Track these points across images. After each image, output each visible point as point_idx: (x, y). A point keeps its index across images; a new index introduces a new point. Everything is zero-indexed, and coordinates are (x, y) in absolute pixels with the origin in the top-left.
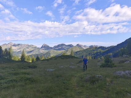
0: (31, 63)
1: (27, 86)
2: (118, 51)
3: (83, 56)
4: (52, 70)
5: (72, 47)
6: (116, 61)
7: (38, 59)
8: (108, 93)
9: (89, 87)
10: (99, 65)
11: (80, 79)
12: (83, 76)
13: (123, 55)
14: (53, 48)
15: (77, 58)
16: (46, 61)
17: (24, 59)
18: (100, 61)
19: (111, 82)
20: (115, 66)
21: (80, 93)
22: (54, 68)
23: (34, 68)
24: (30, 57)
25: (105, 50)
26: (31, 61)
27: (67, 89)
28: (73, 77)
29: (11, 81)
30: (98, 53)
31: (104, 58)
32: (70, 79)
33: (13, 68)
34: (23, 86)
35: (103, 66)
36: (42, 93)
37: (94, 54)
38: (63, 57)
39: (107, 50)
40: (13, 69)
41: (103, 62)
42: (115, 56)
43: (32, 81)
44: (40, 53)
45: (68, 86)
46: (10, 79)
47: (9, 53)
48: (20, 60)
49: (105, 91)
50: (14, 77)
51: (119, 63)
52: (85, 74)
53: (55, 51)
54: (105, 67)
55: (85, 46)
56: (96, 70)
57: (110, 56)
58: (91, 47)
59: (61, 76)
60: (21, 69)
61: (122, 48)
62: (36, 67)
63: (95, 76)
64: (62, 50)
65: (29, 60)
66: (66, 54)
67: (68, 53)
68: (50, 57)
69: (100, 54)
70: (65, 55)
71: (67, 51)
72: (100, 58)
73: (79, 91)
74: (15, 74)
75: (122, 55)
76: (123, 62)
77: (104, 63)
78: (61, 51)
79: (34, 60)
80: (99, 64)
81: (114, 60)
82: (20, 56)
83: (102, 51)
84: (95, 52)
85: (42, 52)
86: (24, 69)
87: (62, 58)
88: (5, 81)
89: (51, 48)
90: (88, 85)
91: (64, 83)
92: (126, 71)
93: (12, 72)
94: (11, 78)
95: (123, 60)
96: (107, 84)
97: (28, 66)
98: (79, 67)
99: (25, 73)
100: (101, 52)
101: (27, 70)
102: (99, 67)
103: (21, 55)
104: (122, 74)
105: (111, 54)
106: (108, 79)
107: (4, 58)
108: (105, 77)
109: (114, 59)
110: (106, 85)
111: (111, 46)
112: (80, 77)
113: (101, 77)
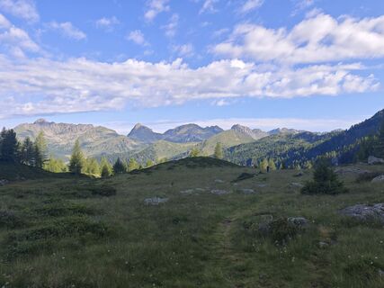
0: (99, 179)
1: (87, 248)
2: (353, 146)
3: (250, 160)
4: (159, 200)
5: (217, 133)
6: (346, 174)
7: (119, 167)
8: (323, 270)
9: (268, 253)
10: (298, 187)
11: (242, 229)
12: (249, 220)
13: (369, 159)
14: (165, 137)
15: (232, 165)
16: (143, 175)
17: (79, 167)
18: (300, 175)
19: (334, 237)
20: (346, 191)
21: (239, 271)
22: (165, 197)
23: (107, 195)
24: (95, 162)
25: (316, 143)
26: (98, 175)
27: (205, 259)
28: (220, 224)
29: (42, 231)
30: (295, 150)
31: (314, 167)
32: (213, 228)
33: (46, 194)
34: (76, 249)
35: (308, 190)
36: (129, 268)
37: (284, 155)
38: (191, 163)
39: (322, 141)
40: (46, 199)
41: (310, 178)
42: (346, 159)
43: (102, 234)
44: (127, 151)
45: (205, 248)
46: (40, 228)
47: (37, 149)
48: (67, 170)
49: (315, 263)
50: (50, 223)
51: (358, 181)
52: (257, 215)
53: (170, 144)
54: (316, 193)
55: (256, 131)
56: (288, 203)
57: (330, 159)
58: (275, 133)
59: (186, 220)
60: (70, 198)
61: (366, 138)
62: (115, 191)
63: (286, 219)
64: (190, 141)
65: (92, 171)
66: (202, 155)
67: (208, 152)
68: (154, 163)
69: (302, 154)
70: (198, 156)
71: (205, 145)
72: (302, 168)
73: (240, 264)
74: (53, 213)
75: (364, 159)
76: (368, 178)
77: (313, 181)
78: (186, 145)
79: (107, 173)
80: (299, 184)
81: (341, 172)
82: (66, 159)
83: (307, 145)
84: (287, 147)
85: (131, 148)
86: (80, 197)
87: (189, 166)
88: (23, 231)
89: (158, 136)
90: (265, 247)
91: (194, 240)
92: (376, 205)
93: (44, 206)
94: (40, 224)
95: (369, 172)
96: (322, 244)
97: (90, 188)
98: (239, 192)
99: (81, 211)
100: (303, 148)
101: (88, 200)
102: (297, 193)
103: (70, 157)
104: (364, 213)
105: (334, 154)
106: (323, 230)
107: (22, 164)
108: (317, 223)
109: (343, 168)
110: (318, 246)
111: (332, 132)
112: (243, 222)
113: (302, 223)
